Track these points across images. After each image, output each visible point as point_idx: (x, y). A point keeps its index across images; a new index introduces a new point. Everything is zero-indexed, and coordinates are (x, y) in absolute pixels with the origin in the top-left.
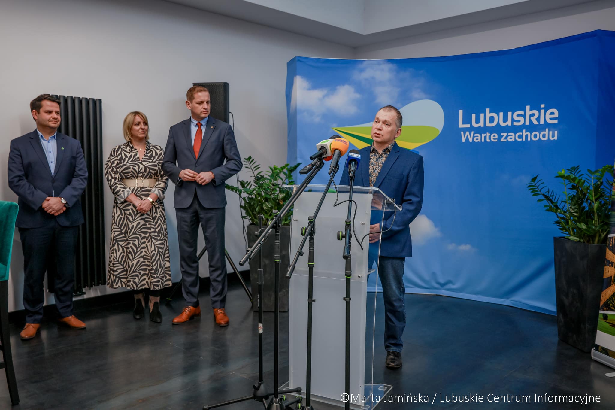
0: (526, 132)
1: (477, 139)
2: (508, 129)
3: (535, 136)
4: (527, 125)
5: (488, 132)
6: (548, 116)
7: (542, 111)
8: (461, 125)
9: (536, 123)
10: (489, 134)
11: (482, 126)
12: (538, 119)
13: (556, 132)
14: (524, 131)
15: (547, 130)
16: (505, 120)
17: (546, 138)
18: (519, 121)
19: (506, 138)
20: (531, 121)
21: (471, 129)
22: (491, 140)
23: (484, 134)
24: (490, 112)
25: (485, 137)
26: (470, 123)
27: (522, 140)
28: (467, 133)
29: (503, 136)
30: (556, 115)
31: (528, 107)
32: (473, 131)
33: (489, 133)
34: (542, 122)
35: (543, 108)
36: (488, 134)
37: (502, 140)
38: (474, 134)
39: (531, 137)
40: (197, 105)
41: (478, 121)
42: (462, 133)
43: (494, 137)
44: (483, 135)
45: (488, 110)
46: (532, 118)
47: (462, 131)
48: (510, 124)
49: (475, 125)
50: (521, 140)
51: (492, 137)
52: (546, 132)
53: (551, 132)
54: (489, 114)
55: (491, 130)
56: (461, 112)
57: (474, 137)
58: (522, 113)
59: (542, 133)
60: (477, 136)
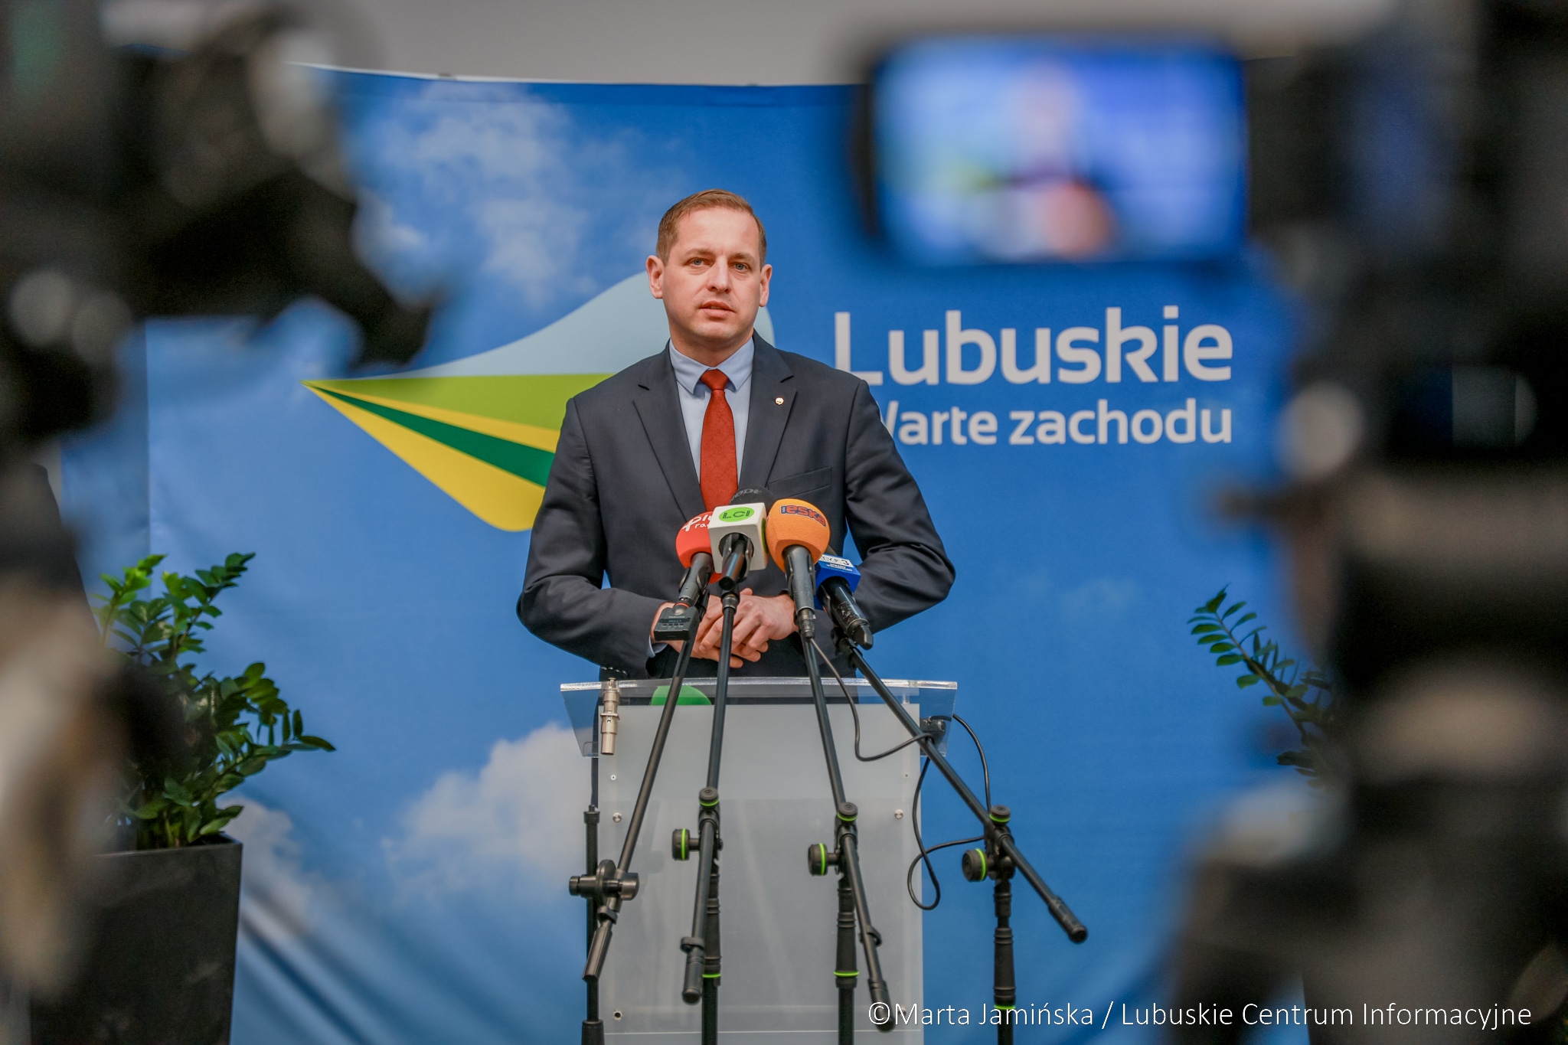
0: (1110, 409)
1: (913, 434)
2: (1037, 397)
3: (1147, 427)
4: (1113, 384)
5: (955, 405)
6: (1193, 353)
7: (1171, 333)
9: (1146, 375)
10: (963, 416)
11: (933, 379)
12: (1156, 362)
13: (1226, 415)
14: (1103, 404)
15: (1191, 403)
16: (1025, 359)
17: (1189, 437)
18: (1080, 366)
19: (1031, 431)
20: (1126, 368)
21: (888, 391)
22: (969, 440)
23: (942, 412)
24: (965, 326)
25: (947, 426)
26: (882, 366)
27: (1097, 439)
29: (1018, 422)
30: (1225, 349)
31: (1113, 315)
32: (894, 398)
33: (961, 410)
34: (1171, 374)
35: (1171, 322)
36: (958, 415)
37: (1017, 438)
38: (901, 411)
39: (1131, 428)
40: (684, 272)
41: (914, 360)
43: (982, 427)
44: (939, 418)
45: (953, 318)
46: (1131, 358)
48: (1045, 378)
49: (902, 376)
50: (1089, 439)
51: (974, 428)
52: (1189, 412)
53: (1206, 415)
54: (958, 338)
55: (970, 399)
56: (843, 322)
58: (1091, 334)
59: (1174, 416)
60: (914, 422)
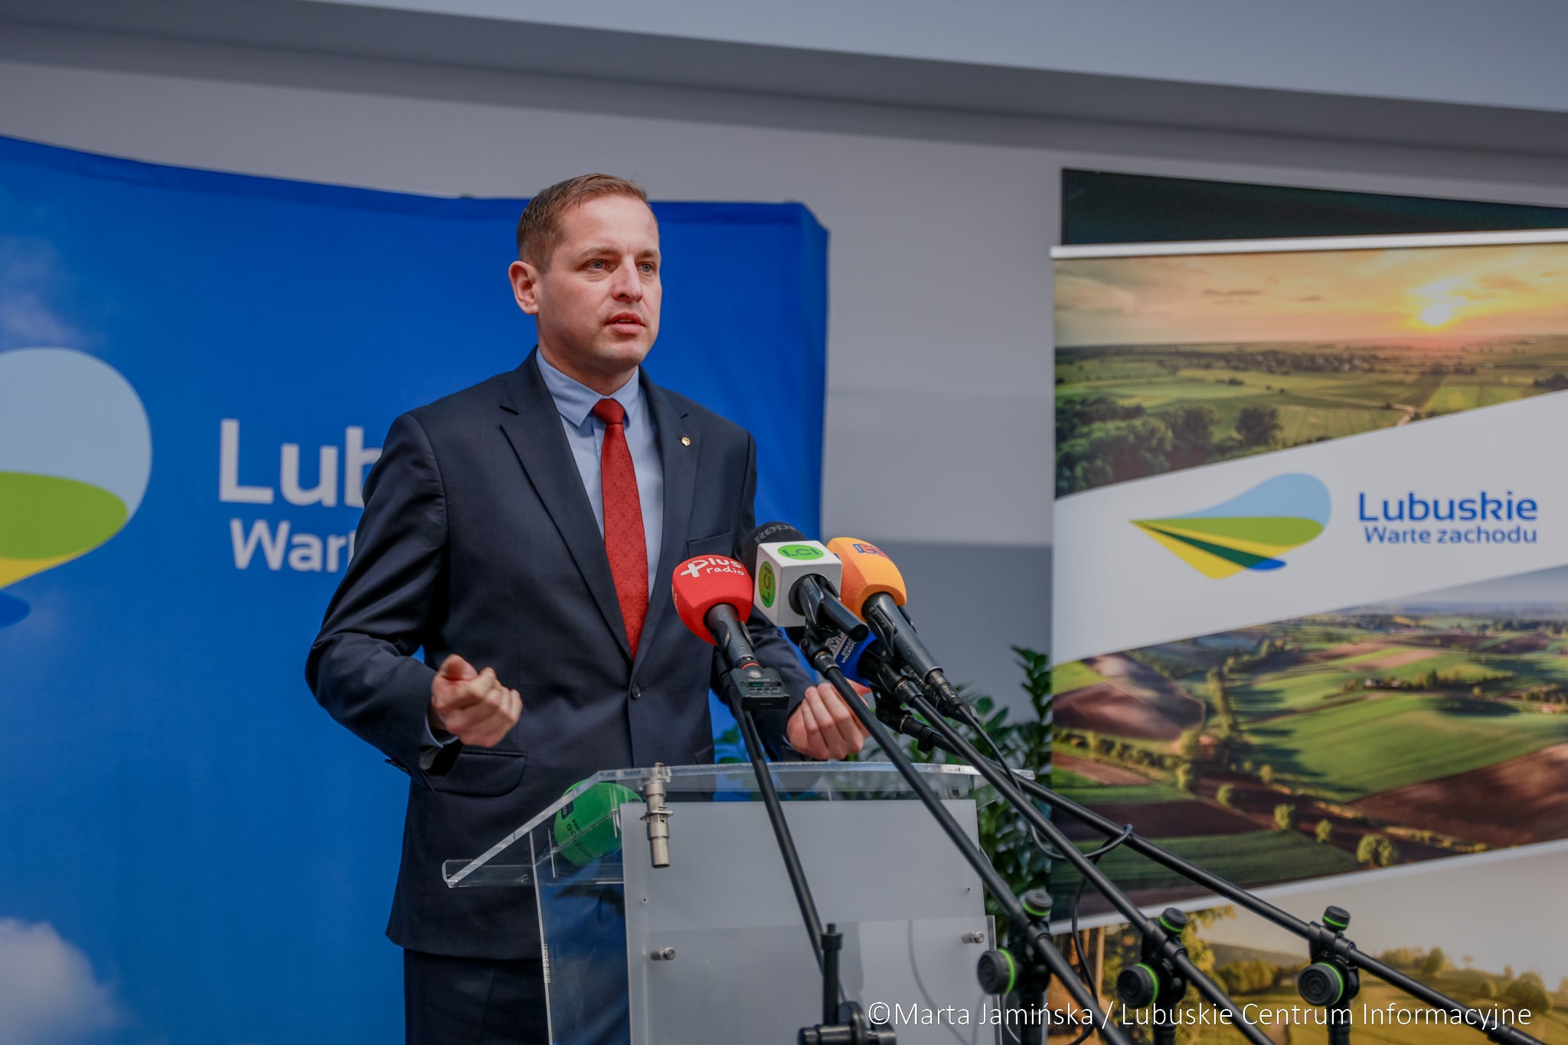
1: (305, 559)
8: (230, 490)
11: (330, 500)
21: (278, 511)
23: (339, 535)
24: (366, 443)
26: (272, 480)
28: (260, 528)
32: (284, 519)
38: (292, 533)
41: (309, 477)
42: (236, 526)
44: (335, 542)
45: (355, 435)
47: (236, 517)
49: (295, 495)
54: (358, 454)
56: (230, 430)
57: (290, 547)
60: (306, 546)
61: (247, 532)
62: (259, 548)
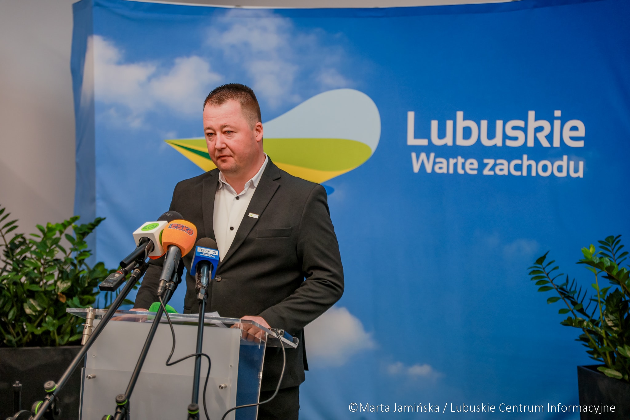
0: (528, 159)
1: (440, 168)
2: (496, 153)
3: (545, 168)
4: (530, 148)
5: (460, 155)
6: (567, 133)
7: (557, 123)
8: (411, 141)
9: (545, 143)
10: (463, 160)
11: (450, 143)
12: (550, 138)
13: (581, 164)
14: (525, 157)
15: (565, 158)
16: (491, 135)
17: (564, 174)
18: (516, 139)
19: (493, 169)
20: (536, 140)
21: (430, 149)
22: (465, 172)
23: (453, 158)
24: (465, 118)
25: (455, 165)
26: (428, 136)
27: (522, 173)
28: (423, 156)
29: (487, 164)
30: (582, 132)
31: (531, 114)
32: (432, 152)
33: (462, 158)
34: (557, 144)
35: (557, 118)
36: (460, 160)
37: (486, 172)
38: (435, 157)
39: (537, 169)
41: (442, 134)
42: (414, 155)
43: (471, 166)
44: (452, 161)
45: (460, 115)
46: (538, 135)
47: (414, 151)
48: (499, 144)
49: (437, 142)
50: (519, 174)
51: (467, 166)
52: (564, 162)
53: (572, 164)
54: (461, 123)
55: (466, 153)
56: (411, 115)
57: (435, 163)
58: (521, 124)
59: (557, 164)
60: (441, 163)
61: (418, 157)
62: (423, 164)
